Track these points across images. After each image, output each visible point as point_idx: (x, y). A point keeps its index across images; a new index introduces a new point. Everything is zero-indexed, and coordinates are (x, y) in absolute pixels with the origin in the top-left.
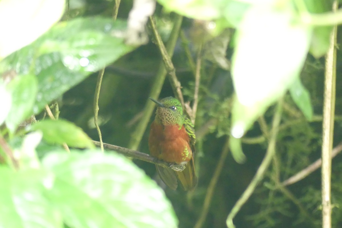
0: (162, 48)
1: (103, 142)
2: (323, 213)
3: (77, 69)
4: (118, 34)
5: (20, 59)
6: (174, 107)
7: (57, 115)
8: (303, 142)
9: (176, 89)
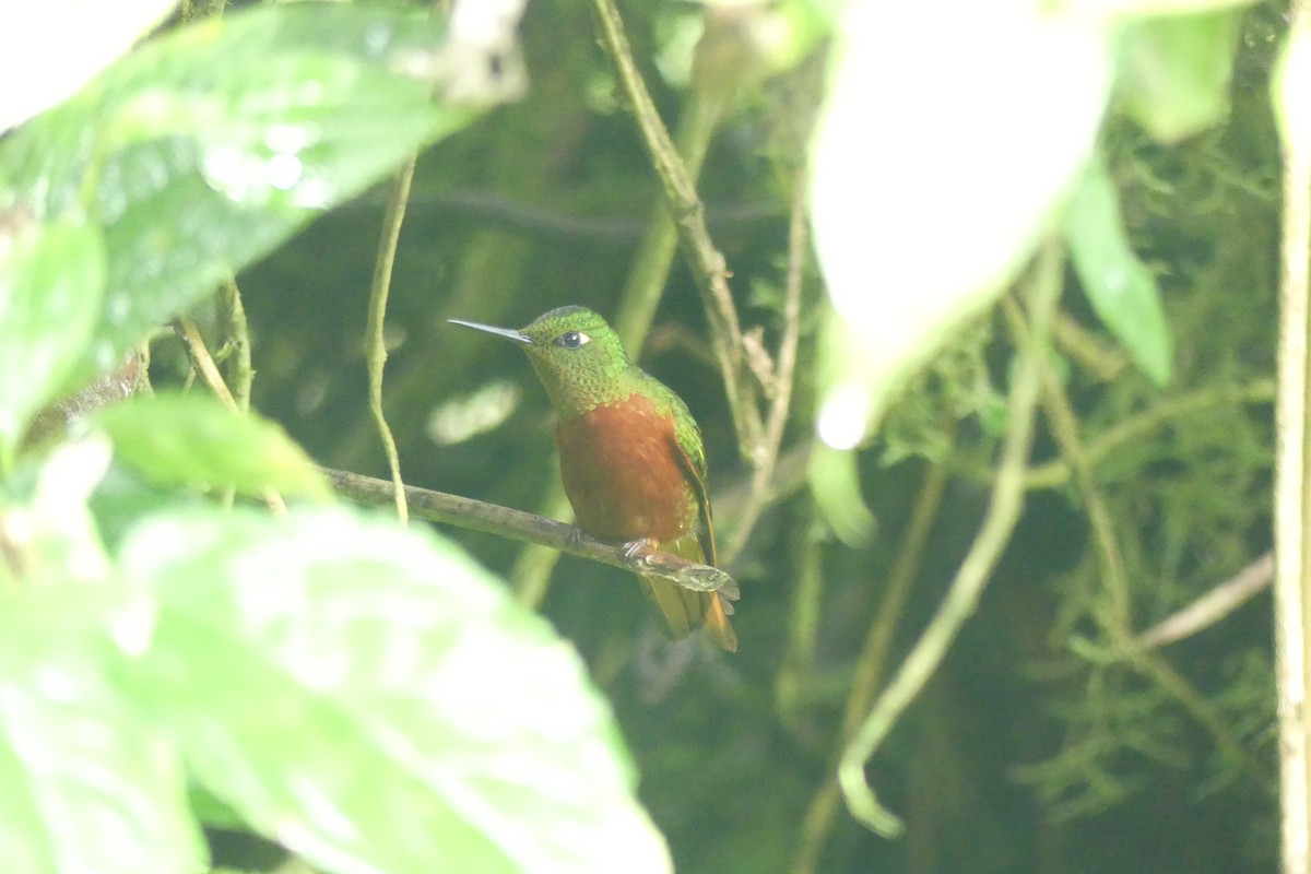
0: (652, 122)
1: (406, 479)
2: (1282, 748)
3: (260, 199)
4: (416, 64)
5: (48, 163)
6: (576, 333)
7: (246, 387)
8: (1227, 479)
9: (708, 281)
